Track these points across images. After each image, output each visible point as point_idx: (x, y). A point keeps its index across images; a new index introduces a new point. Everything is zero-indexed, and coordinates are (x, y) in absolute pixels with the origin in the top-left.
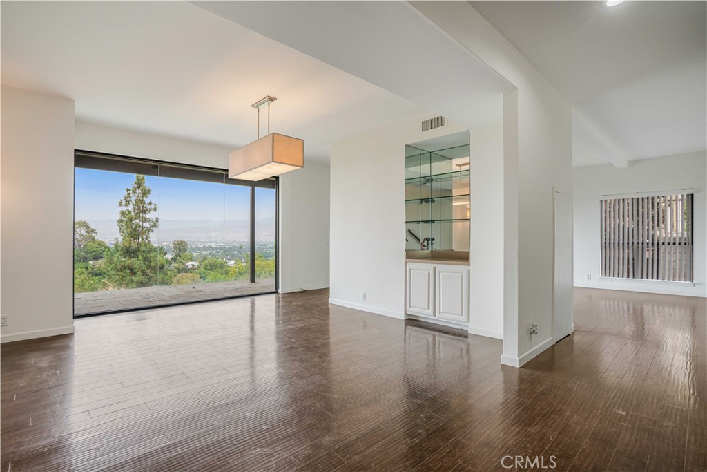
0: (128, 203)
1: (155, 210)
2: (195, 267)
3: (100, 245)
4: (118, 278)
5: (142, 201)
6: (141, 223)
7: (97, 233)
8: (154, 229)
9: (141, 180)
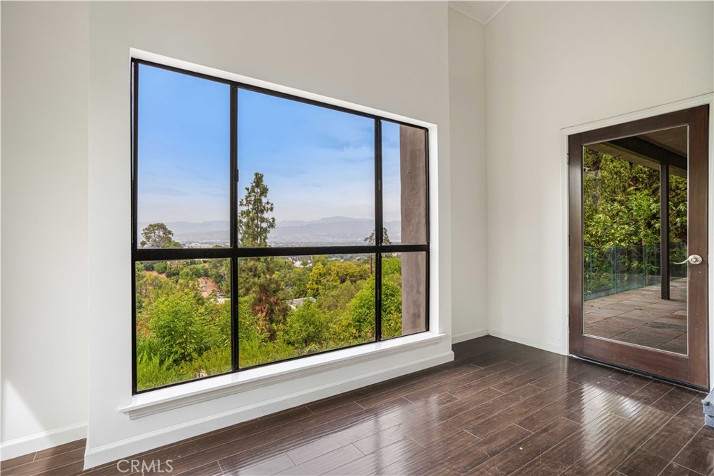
0: (248, 203)
1: (271, 209)
5: (260, 201)
7: (173, 234)
8: (271, 229)
9: (259, 178)
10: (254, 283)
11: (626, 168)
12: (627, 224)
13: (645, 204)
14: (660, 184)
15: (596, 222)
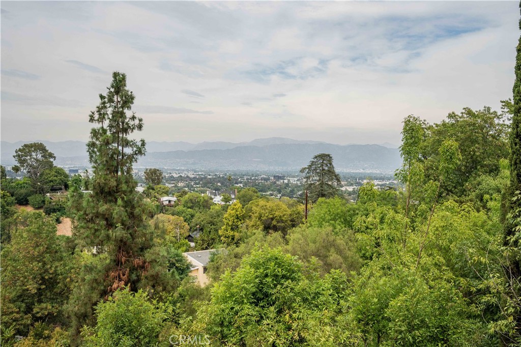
0: (102, 117)
1: (140, 127)
2: (172, 203)
3: (58, 173)
4: (87, 233)
5: (122, 115)
6: (120, 148)
7: (55, 157)
9: (120, 81)
10: (108, 237)
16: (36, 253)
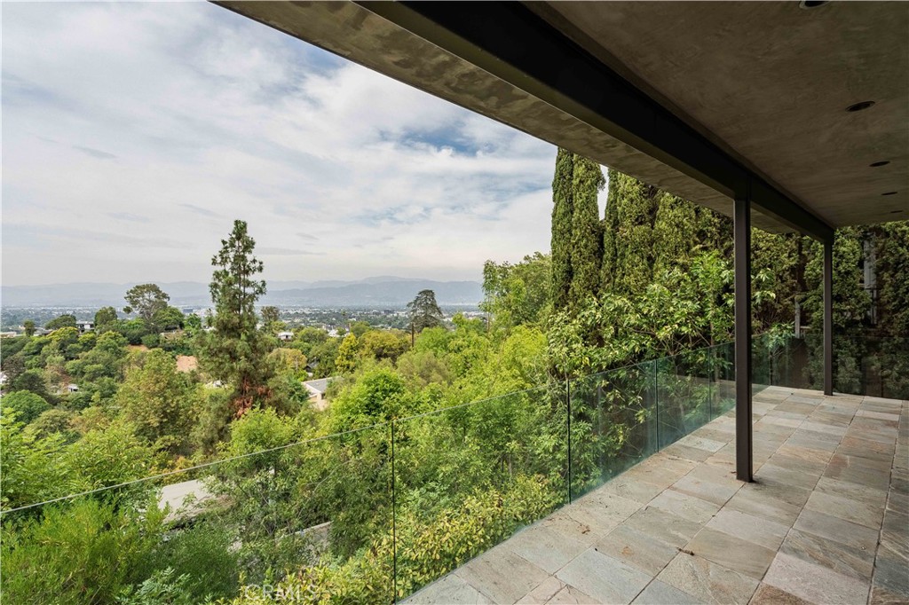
0: (224, 261)
1: (261, 269)
2: (290, 338)
3: (173, 313)
5: (244, 258)
6: (242, 288)
7: (169, 298)
8: (260, 296)
9: (242, 228)
10: (232, 369)
11: (691, 218)
12: (691, 299)
13: (714, 269)
14: (734, 242)
15: (649, 296)
16: (157, 389)
